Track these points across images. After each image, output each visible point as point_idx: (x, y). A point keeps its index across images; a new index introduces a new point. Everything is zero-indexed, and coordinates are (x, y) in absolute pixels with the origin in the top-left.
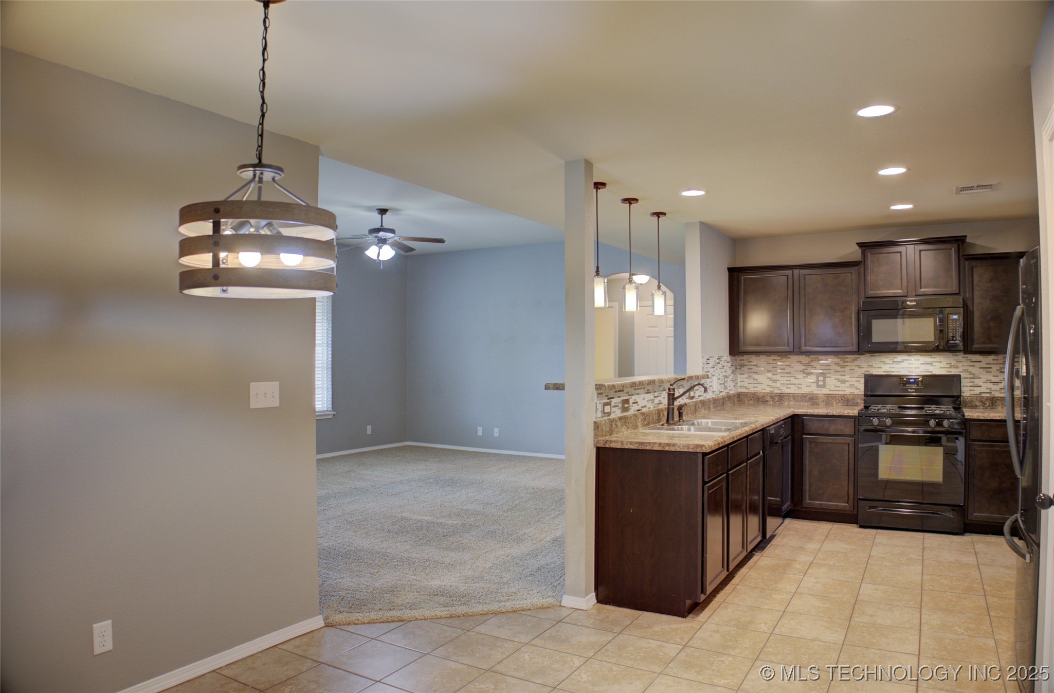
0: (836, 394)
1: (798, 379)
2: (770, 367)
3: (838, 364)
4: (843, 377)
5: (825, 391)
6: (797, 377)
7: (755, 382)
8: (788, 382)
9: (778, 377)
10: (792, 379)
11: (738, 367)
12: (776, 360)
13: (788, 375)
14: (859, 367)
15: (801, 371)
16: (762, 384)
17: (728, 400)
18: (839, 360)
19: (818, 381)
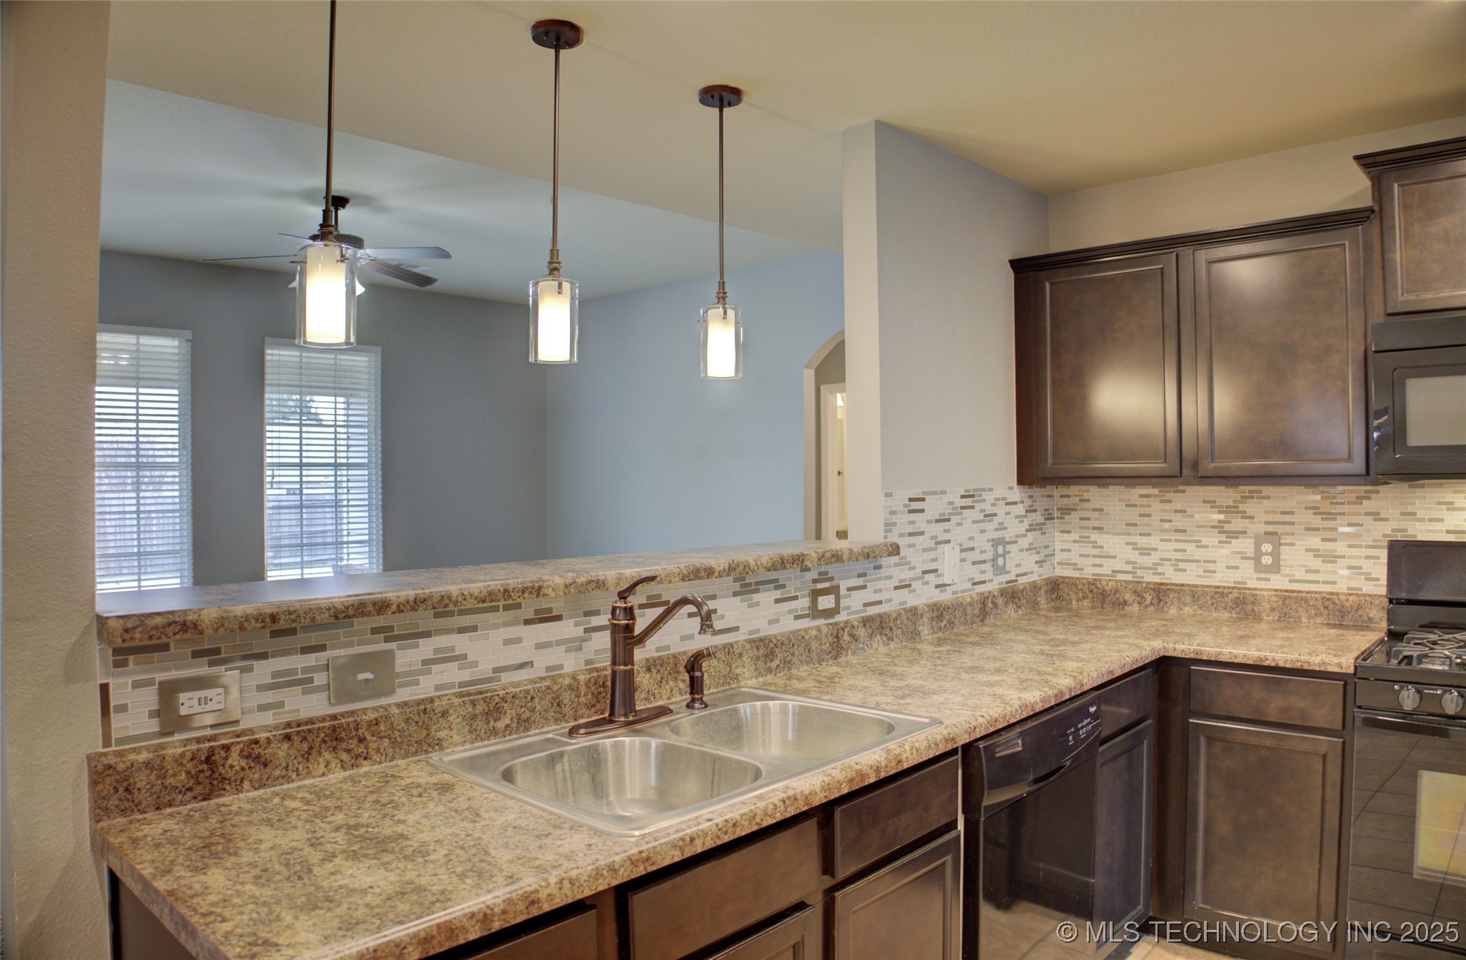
0: (1308, 592)
1: (1207, 547)
2: (1132, 515)
3: (1314, 509)
4: (1329, 545)
5: (1278, 582)
6: (1205, 541)
7: (1096, 552)
8: (1179, 556)
9: (1153, 541)
10: (1191, 548)
11: (1056, 514)
12: (1148, 496)
13: (1179, 536)
14: (1376, 516)
15: (1212, 527)
16: (1115, 557)
17: (1006, 604)
18: (1318, 497)
19: (1258, 555)
